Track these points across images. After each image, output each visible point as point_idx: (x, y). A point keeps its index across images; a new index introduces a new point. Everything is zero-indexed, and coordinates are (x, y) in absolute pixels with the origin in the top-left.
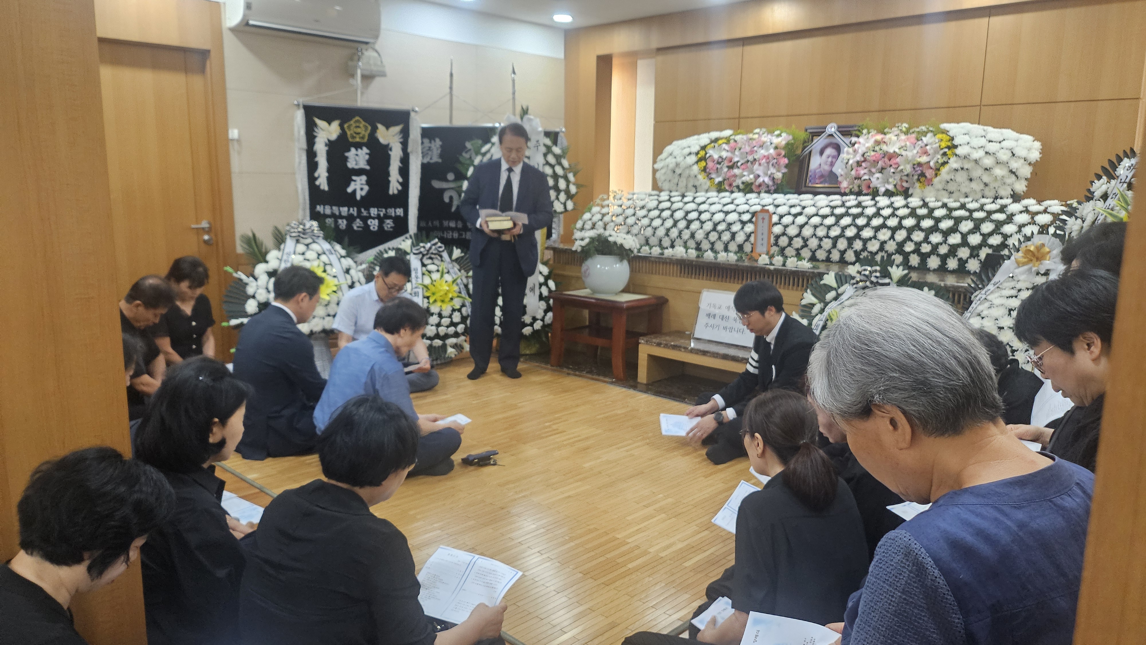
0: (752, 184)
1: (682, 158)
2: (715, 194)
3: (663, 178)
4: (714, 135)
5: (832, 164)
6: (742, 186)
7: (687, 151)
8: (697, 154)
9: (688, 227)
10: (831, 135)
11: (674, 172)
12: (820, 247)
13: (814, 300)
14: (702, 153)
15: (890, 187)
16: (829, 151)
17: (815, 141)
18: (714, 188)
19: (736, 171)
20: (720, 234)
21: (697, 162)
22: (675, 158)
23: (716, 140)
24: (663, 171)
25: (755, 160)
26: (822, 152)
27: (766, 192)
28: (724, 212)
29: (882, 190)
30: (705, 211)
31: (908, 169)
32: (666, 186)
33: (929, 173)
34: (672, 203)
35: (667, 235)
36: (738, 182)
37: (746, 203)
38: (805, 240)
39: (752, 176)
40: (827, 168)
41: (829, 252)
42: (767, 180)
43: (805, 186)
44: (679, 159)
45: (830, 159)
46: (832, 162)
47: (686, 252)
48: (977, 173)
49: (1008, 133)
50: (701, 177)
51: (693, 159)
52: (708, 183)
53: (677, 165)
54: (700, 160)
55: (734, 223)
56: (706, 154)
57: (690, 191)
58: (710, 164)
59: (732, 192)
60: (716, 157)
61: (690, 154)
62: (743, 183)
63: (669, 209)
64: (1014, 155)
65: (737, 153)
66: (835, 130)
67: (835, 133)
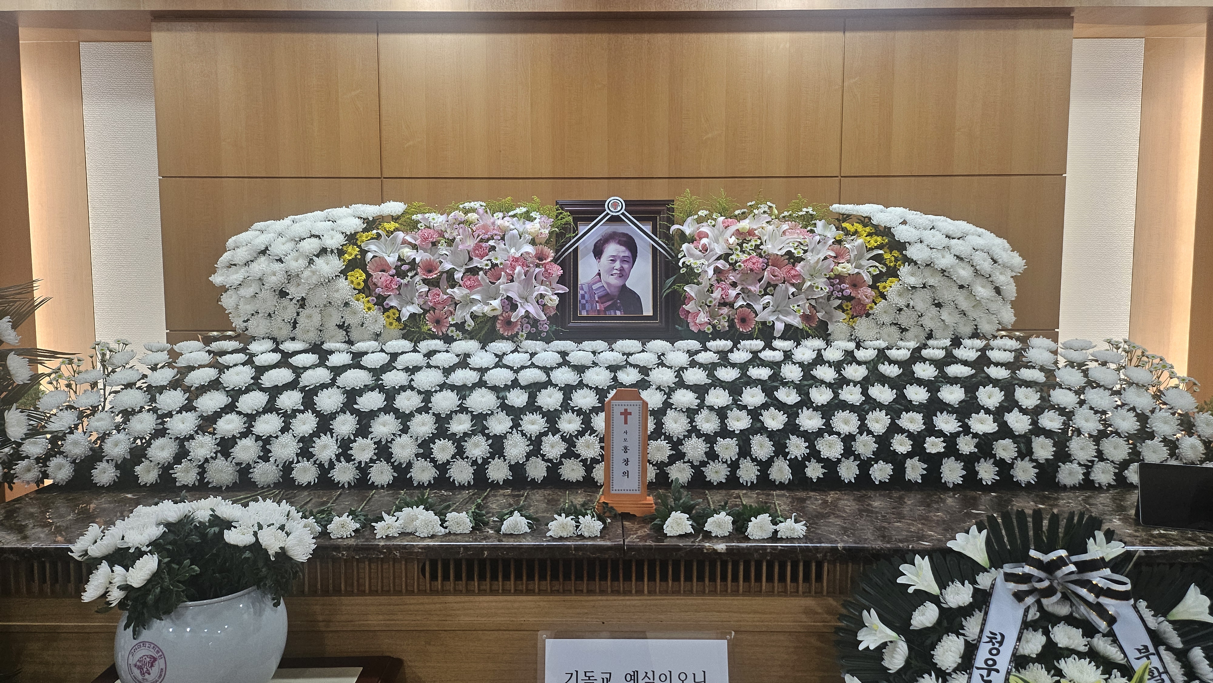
0: (495, 318)
1: (302, 262)
2: (406, 345)
3: (247, 308)
4: (371, 211)
5: (623, 274)
6: (471, 324)
7: (311, 246)
8: (341, 253)
9: (363, 430)
10: (615, 219)
11: (283, 294)
13: (889, 634)
14: (353, 252)
15: (796, 321)
16: (612, 249)
17: (582, 229)
18: (399, 330)
19: (457, 293)
21: (344, 272)
22: (280, 260)
23: (375, 223)
24: (247, 292)
25: (494, 266)
26: (598, 252)
27: (531, 337)
28: (452, 388)
29: (780, 327)
30: (403, 388)
31: (822, 286)
32: (257, 327)
33: (866, 293)
34: (298, 371)
35: (305, 453)
36: (461, 315)
37: (497, 366)
39: (496, 303)
40: (614, 281)
42: (533, 310)
44: (295, 264)
45: (617, 265)
46: (622, 270)
47: (443, 521)
48: (948, 293)
50: (361, 305)
51: (334, 264)
52: (382, 319)
53: (290, 277)
54: (351, 266)
55: (492, 413)
56: (364, 252)
57: (336, 340)
58: (380, 278)
59: (448, 340)
60: (392, 259)
61: (323, 251)
62: (473, 316)
65: (443, 249)
66: (623, 211)
67: (623, 214)
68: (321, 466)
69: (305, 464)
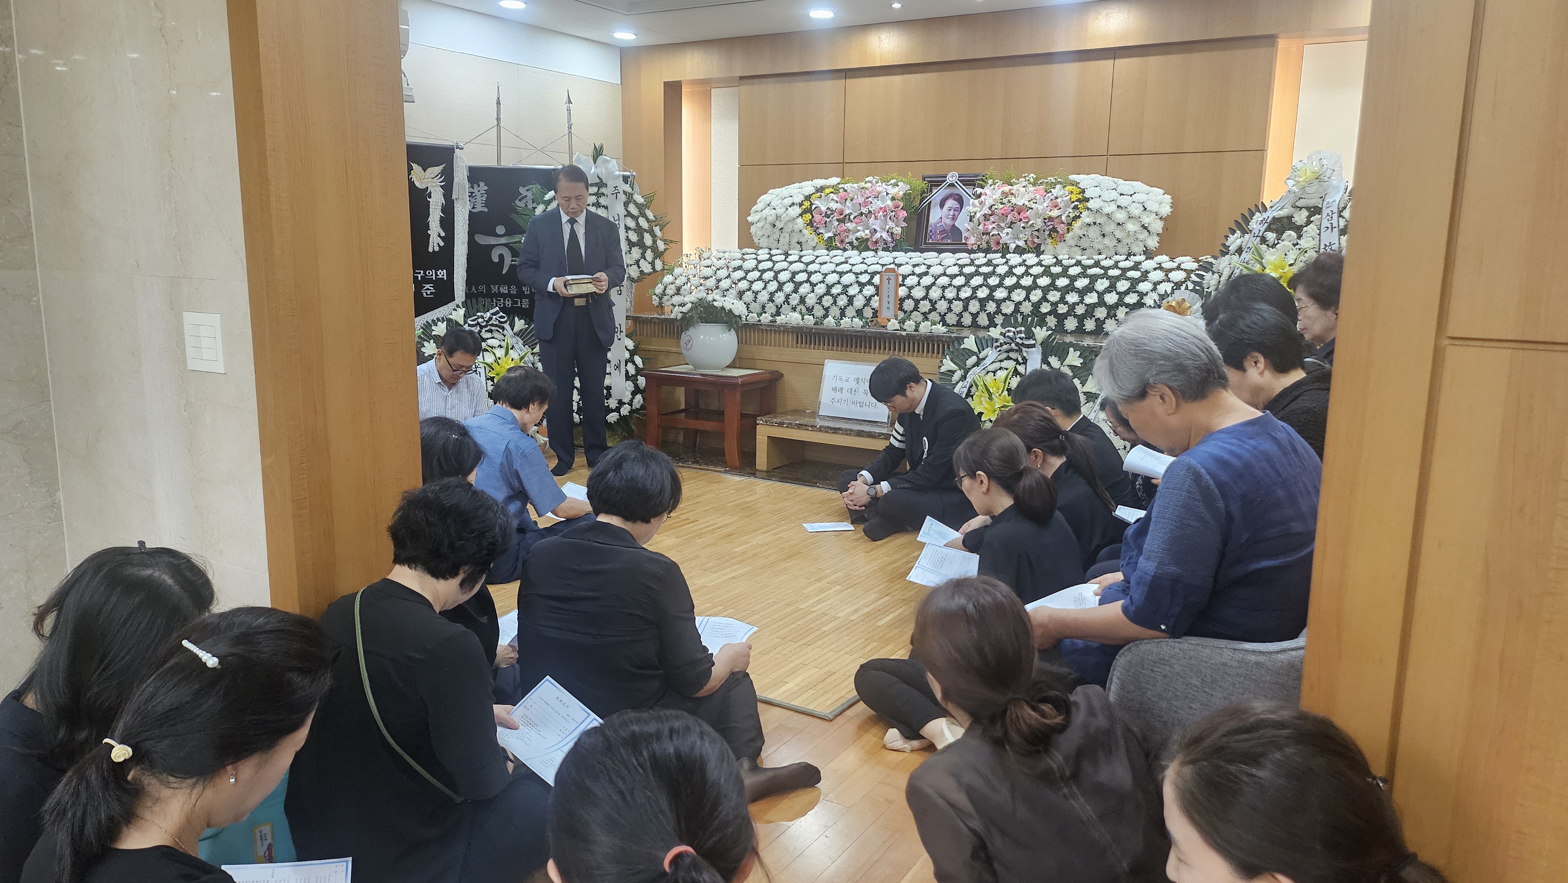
0: (867, 240)
1: (783, 210)
2: (825, 252)
3: (760, 233)
4: (819, 182)
5: (954, 218)
6: (856, 243)
7: (789, 201)
8: (801, 205)
9: (796, 291)
10: (952, 185)
11: (774, 226)
12: (950, 310)
13: (953, 367)
14: (807, 204)
15: (1021, 243)
16: (950, 203)
17: (934, 191)
18: (822, 245)
19: (850, 226)
20: (835, 298)
21: (801, 215)
22: (775, 209)
23: (821, 189)
24: (760, 225)
25: (870, 212)
26: (942, 205)
27: (884, 250)
28: (838, 273)
29: (1012, 246)
30: (816, 272)
31: (1039, 223)
32: (764, 242)
33: (1061, 228)
34: (775, 263)
35: (771, 300)
36: (852, 238)
37: (862, 263)
38: (933, 303)
39: (867, 232)
40: (949, 222)
41: (960, 315)
42: (885, 235)
43: (925, 243)
44: (780, 211)
45: (952, 213)
46: (954, 215)
48: (1110, 228)
49: (1138, 185)
50: (807, 232)
51: (796, 211)
52: (816, 239)
53: (778, 217)
54: (805, 212)
55: (851, 285)
56: (812, 204)
57: (794, 249)
58: (817, 217)
59: (845, 250)
60: (823, 209)
61: (793, 204)
62: (857, 239)
63: (770, 269)
64: (1145, 209)
65: (848, 203)
66: (956, 180)
67: (956, 182)
68: (777, 306)
69: (771, 304)
